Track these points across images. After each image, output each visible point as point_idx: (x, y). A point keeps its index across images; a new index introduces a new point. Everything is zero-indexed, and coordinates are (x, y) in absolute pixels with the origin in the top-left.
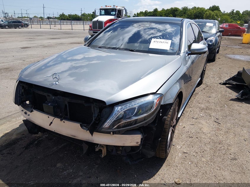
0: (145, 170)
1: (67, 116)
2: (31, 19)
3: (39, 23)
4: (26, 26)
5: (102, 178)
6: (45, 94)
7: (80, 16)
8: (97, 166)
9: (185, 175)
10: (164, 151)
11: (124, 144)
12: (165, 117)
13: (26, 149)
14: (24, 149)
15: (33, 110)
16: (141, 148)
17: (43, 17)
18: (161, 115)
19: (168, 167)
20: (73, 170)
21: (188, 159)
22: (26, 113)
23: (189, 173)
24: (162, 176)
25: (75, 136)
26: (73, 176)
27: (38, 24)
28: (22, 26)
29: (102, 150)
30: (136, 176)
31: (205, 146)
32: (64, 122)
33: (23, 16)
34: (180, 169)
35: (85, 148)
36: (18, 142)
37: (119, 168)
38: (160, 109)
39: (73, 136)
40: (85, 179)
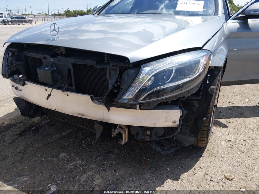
0: (180, 161)
1: (72, 86)
2: (35, 15)
3: (44, 20)
4: (30, 22)
5: (122, 171)
6: (40, 56)
7: (86, 12)
8: (114, 156)
9: (236, 168)
10: (205, 136)
11: (155, 124)
12: (212, 87)
13: (20, 136)
14: (18, 136)
15: (26, 82)
16: (179, 130)
17: (48, 14)
18: (208, 82)
19: (211, 158)
20: (82, 161)
21: (235, 148)
22: (17, 89)
23: (240, 165)
24: (204, 169)
25: (83, 115)
26: (82, 169)
27: (42, 21)
28: (26, 22)
29: (121, 134)
30: (169, 169)
31: (253, 133)
32: (67, 95)
33: (27, 13)
34: (228, 161)
35: (99, 130)
36: (11, 128)
37: (145, 159)
38: (207, 74)
39: (81, 114)
40: (99, 173)
